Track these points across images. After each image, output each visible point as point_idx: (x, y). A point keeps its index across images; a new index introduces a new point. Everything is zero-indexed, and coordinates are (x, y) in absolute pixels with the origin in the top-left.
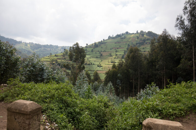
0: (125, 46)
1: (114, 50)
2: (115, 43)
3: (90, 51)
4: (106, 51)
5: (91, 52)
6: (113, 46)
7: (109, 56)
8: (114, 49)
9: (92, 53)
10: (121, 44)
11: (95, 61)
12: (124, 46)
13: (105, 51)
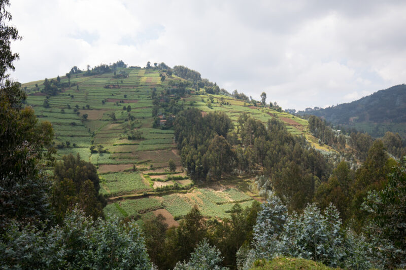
0: (139, 97)
1: (115, 105)
2: (107, 87)
3: (40, 106)
4: (91, 107)
5: (44, 109)
6: (104, 94)
7: (108, 120)
8: (113, 103)
9: (50, 112)
10: (121, 89)
11: (72, 136)
12: (137, 96)
13: (88, 106)
